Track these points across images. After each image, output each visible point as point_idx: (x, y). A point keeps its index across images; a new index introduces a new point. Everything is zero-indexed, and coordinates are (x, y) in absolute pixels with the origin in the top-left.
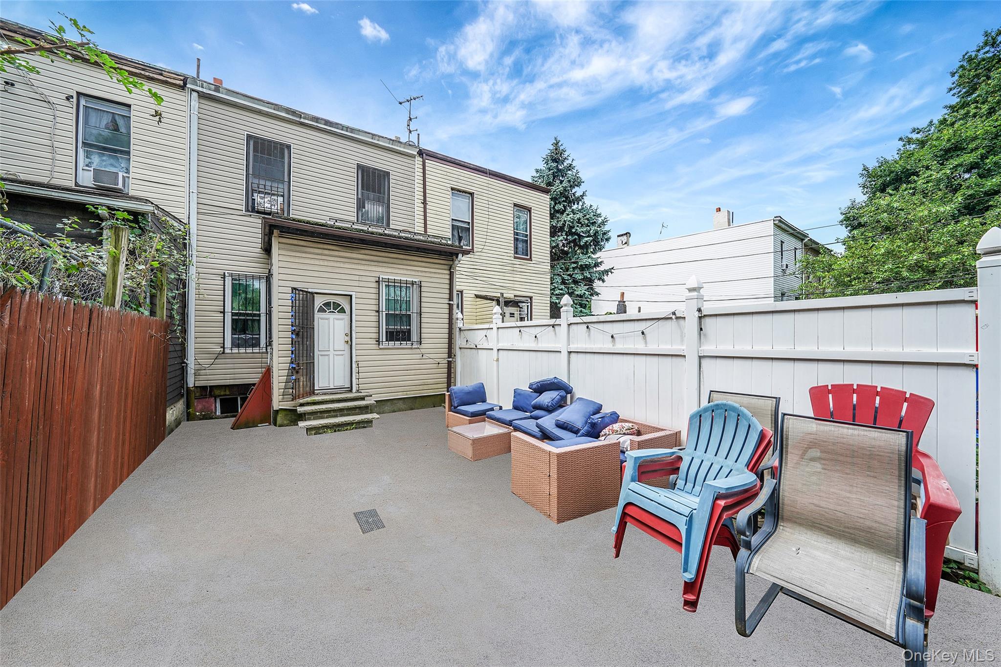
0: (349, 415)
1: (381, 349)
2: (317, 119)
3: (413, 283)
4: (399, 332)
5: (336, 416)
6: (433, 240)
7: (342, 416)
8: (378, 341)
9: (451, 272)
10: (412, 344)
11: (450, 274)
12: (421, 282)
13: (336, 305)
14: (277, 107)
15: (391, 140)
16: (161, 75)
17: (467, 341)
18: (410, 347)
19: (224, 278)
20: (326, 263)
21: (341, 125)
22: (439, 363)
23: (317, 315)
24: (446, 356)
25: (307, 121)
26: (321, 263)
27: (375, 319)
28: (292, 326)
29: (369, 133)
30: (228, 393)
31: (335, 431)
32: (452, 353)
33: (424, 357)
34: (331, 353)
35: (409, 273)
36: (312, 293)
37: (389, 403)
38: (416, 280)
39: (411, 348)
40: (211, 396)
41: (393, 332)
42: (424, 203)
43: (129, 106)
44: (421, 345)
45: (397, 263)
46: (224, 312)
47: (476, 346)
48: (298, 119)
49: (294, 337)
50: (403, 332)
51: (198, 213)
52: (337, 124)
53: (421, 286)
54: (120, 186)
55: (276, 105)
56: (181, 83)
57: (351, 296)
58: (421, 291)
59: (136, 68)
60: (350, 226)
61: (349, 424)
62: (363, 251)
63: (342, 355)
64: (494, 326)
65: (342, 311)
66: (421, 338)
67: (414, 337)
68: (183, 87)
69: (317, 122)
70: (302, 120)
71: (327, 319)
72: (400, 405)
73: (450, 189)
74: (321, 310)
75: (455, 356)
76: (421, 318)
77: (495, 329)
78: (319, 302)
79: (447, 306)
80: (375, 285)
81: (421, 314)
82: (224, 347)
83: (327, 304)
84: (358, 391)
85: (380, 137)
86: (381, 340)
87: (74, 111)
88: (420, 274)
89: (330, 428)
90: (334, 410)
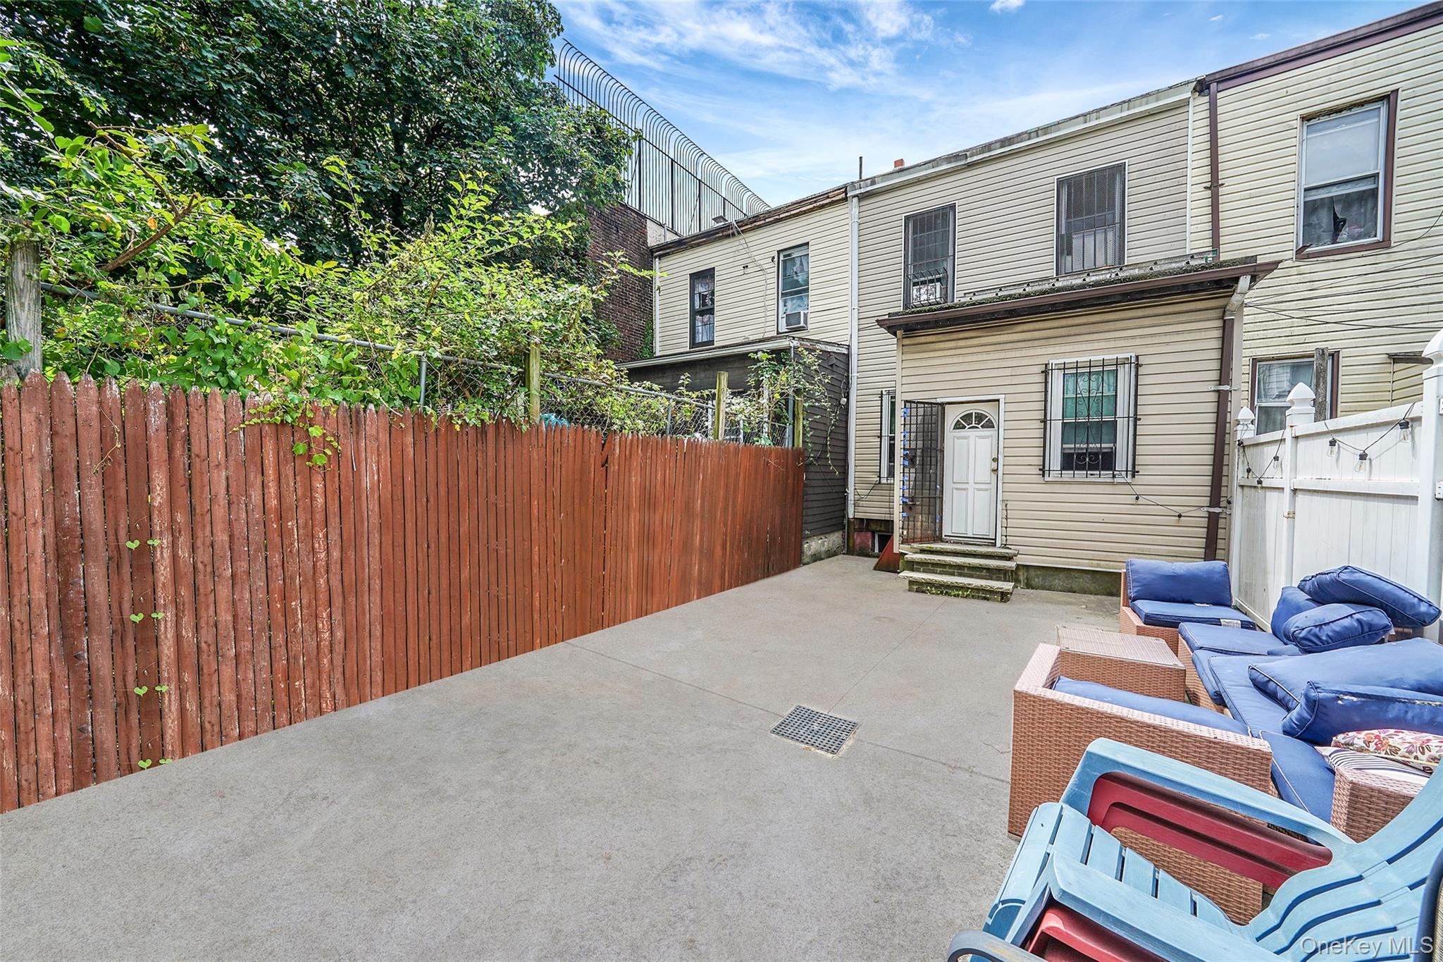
0: (971, 576)
1: (1047, 482)
2: (988, 147)
3: (1117, 363)
4: (1085, 454)
5: (952, 574)
6: (1165, 267)
7: (961, 575)
8: (1043, 470)
9: (1225, 321)
10: (1114, 476)
11: (1224, 327)
12: (1137, 357)
13: (980, 417)
14: (934, 162)
15: (1124, 102)
16: (828, 197)
17: (1249, 471)
18: (1111, 480)
19: (881, 397)
20: (961, 359)
21: (1026, 132)
22: (1180, 516)
23: (950, 433)
24: (1206, 501)
25: (975, 158)
26: (955, 360)
27: (1040, 433)
28: (904, 449)
29: (1077, 117)
30: (883, 529)
31: (942, 593)
32: (1220, 497)
33: (1141, 501)
34: (971, 486)
35: (1112, 344)
36: (942, 405)
37: (1062, 575)
38: (1128, 355)
39: (1113, 484)
40: (867, 530)
41: (1072, 454)
42: (1214, 185)
43: (807, 244)
44: (1133, 476)
45: (1082, 332)
46: (880, 437)
47: (1260, 482)
48: (963, 162)
49: (907, 463)
50: (1095, 455)
51: (859, 330)
52: (1019, 135)
53: (1138, 366)
54: (802, 324)
55: (934, 160)
56: (843, 195)
57: (998, 400)
58: (1137, 376)
59: (811, 204)
60: (994, 295)
61: (962, 587)
62: (1020, 328)
63: (987, 490)
64: (1288, 434)
65: (990, 425)
66: (1134, 465)
67: (1120, 464)
68: (846, 199)
69: (990, 150)
70: (969, 160)
71: (965, 438)
72: (1085, 582)
73: (1297, 123)
74: (958, 426)
75: (1229, 502)
76: (1135, 426)
77: (1289, 440)
78: (952, 415)
79: (1213, 397)
80: (1041, 378)
81: (1136, 420)
82: (880, 477)
83: (967, 418)
84: (1005, 546)
85: (1098, 111)
86: (1047, 468)
87: (776, 269)
88: (1138, 342)
89: (936, 588)
90: (950, 566)
